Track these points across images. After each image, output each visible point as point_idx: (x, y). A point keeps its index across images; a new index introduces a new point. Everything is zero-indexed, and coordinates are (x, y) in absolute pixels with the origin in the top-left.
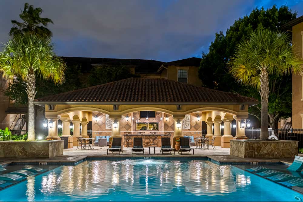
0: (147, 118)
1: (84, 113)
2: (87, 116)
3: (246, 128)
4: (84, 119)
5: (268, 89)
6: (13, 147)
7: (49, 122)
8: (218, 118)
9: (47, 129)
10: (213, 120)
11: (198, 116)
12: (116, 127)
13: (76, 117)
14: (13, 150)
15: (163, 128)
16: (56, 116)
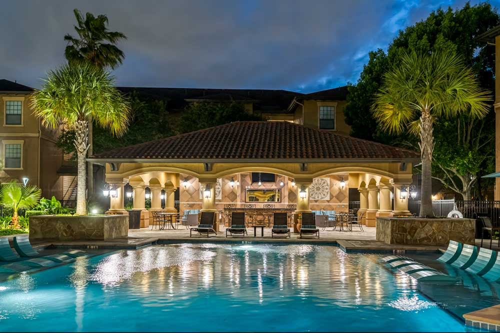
0: (260, 183)
1: (168, 175)
2: (173, 180)
3: (410, 199)
4: (169, 185)
5: (431, 139)
7: (111, 188)
8: (373, 182)
9: (109, 198)
10: (367, 186)
11: (341, 179)
12: (207, 196)
13: (155, 182)
15: (287, 198)
16: (121, 180)
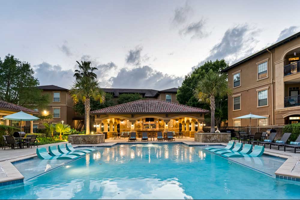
0: (150, 122)
1: (115, 119)
2: (117, 121)
3: (203, 126)
4: (115, 123)
5: (214, 105)
6: (78, 138)
7: (97, 124)
8: (188, 121)
9: (96, 128)
10: (185, 122)
11: (177, 120)
12: (133, 127)
13: (111, 122)
14: (78, 140)
15: (158, 127)
16: (101, 121)
